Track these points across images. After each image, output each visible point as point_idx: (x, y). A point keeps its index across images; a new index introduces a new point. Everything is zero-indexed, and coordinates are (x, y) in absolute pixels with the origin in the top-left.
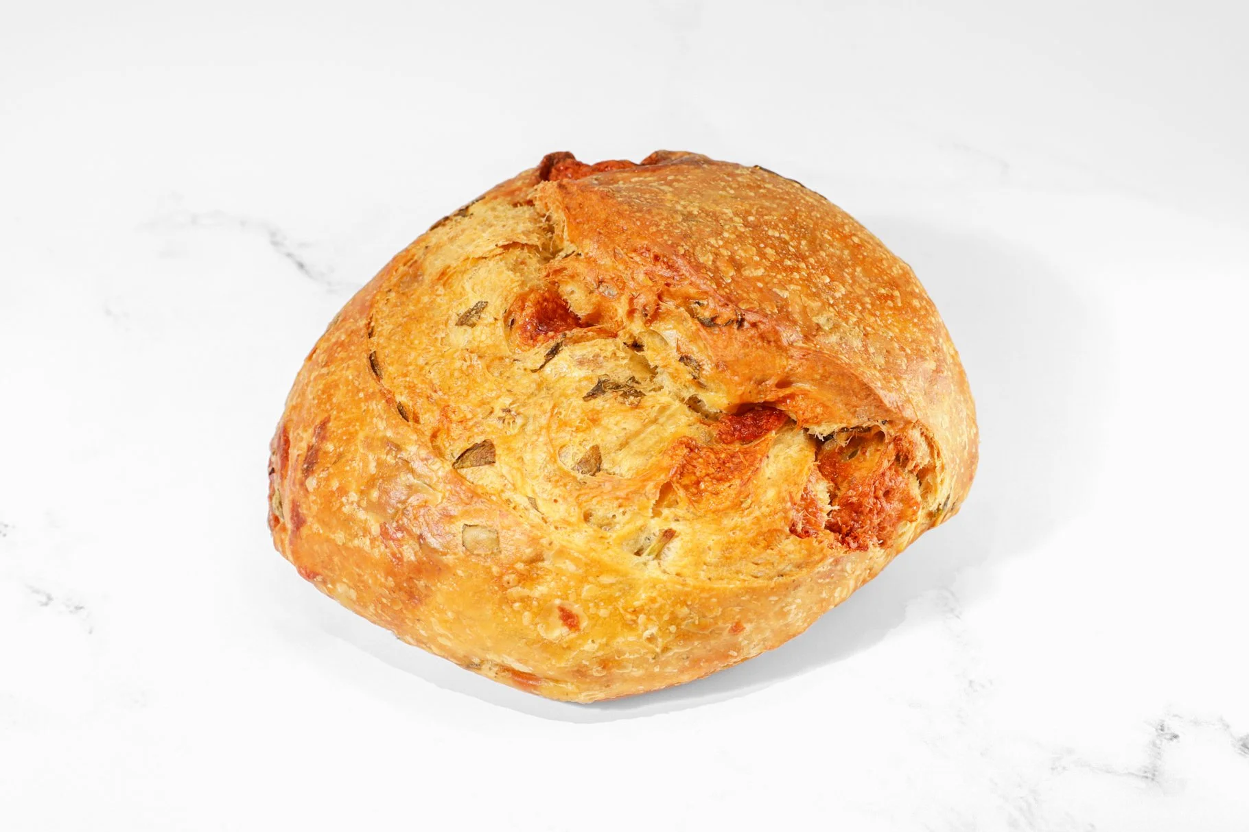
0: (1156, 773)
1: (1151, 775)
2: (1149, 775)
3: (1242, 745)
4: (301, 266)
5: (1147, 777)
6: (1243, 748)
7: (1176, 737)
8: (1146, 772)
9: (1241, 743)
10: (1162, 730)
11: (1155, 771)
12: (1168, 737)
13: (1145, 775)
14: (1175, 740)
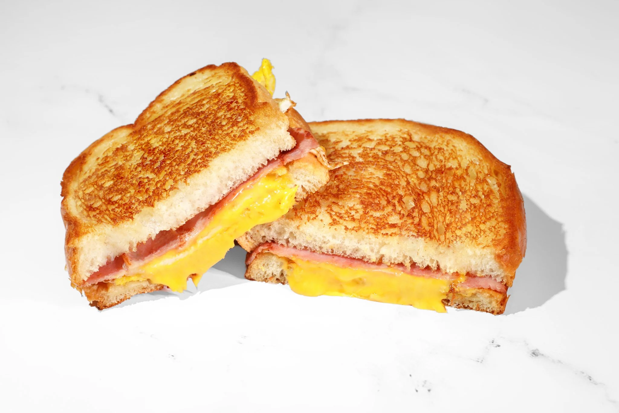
0: (484, 360)
1: (481, 361)
2: (480, 360)
3: (532, 353)
4: (111, 111)
5: (478, 361)
6: (533, 354)
7: (499, 346)
8: (478, 359)
9: (532, 352)
10: (493, 342)
11: (483, 359)
12: (495, 346)
13: (478, 360)
14: (498, 347)
